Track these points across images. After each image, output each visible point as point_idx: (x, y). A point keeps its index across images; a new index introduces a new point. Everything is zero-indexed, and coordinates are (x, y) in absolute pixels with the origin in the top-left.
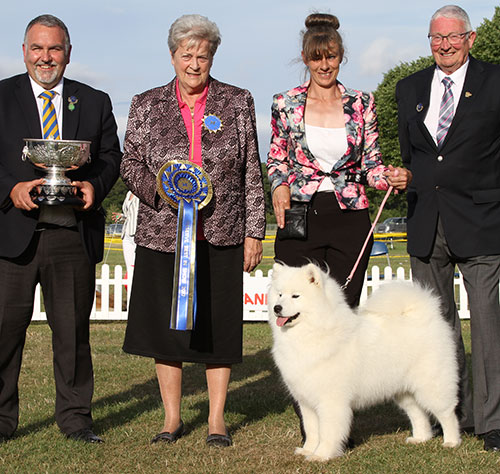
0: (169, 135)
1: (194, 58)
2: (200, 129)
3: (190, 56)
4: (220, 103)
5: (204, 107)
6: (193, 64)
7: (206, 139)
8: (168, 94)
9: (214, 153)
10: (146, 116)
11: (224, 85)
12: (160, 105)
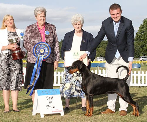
0: (36, 35)
1: (42, 17)
2: (44, 34)
3: (41, 17)
4: (48, 28)
5: (45, 29)
6: (42, 18)
7: (46, 37)
8: (35, 25)
9: (48, 40)
10: (30, 31)
11: (49, 24)
12: (34, 28)
